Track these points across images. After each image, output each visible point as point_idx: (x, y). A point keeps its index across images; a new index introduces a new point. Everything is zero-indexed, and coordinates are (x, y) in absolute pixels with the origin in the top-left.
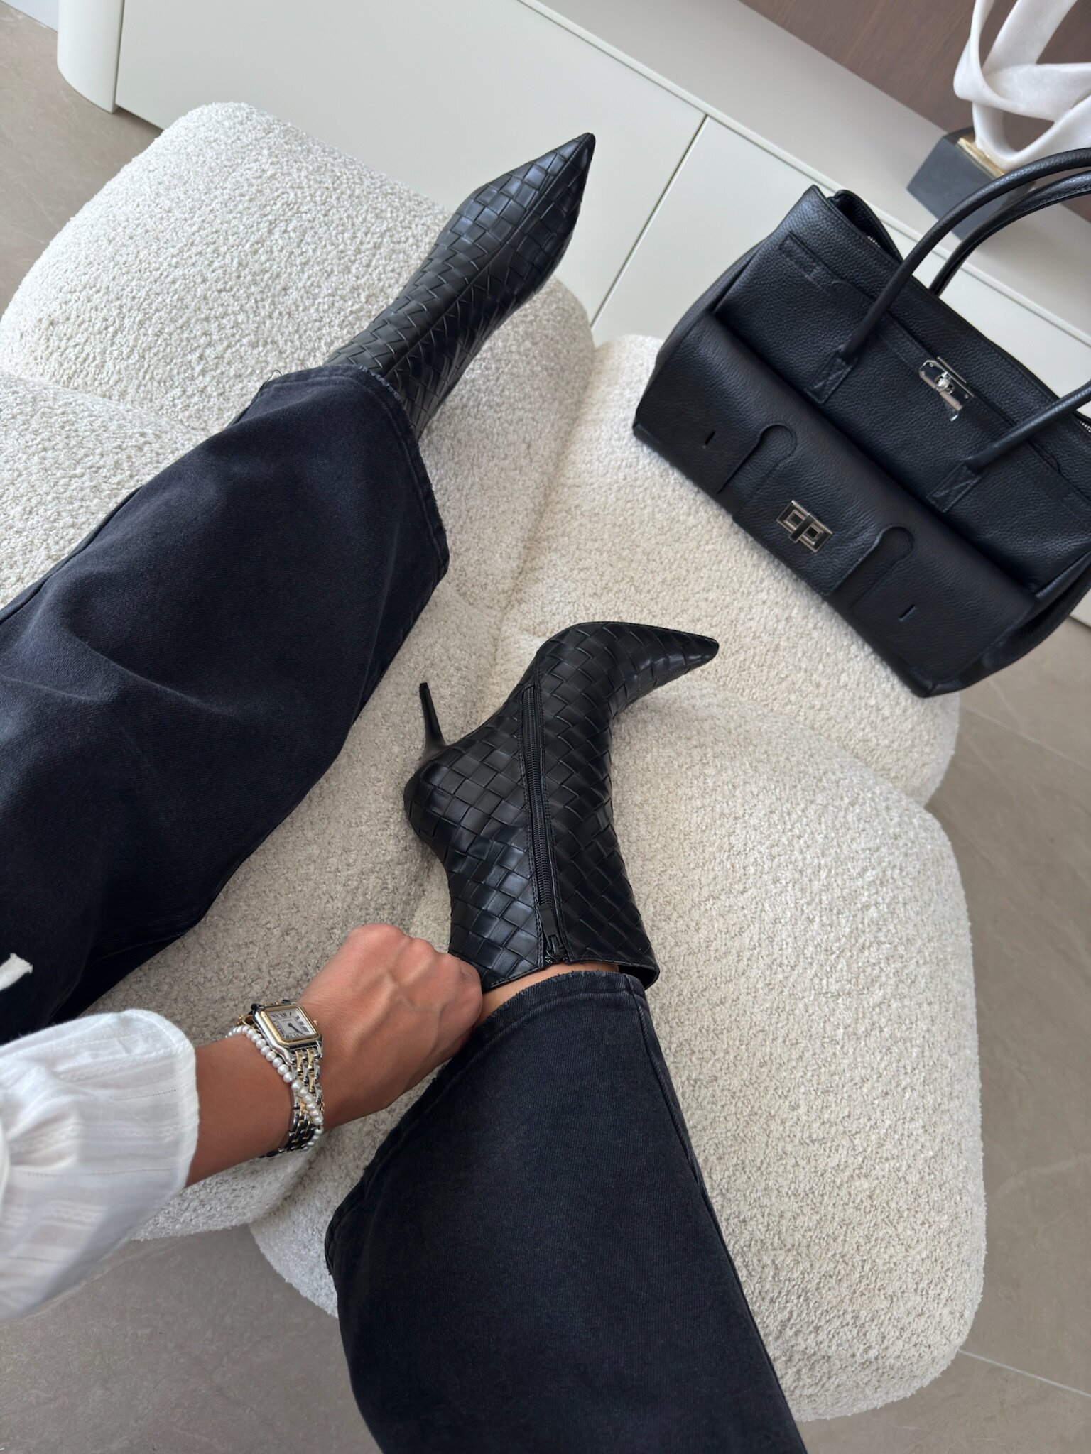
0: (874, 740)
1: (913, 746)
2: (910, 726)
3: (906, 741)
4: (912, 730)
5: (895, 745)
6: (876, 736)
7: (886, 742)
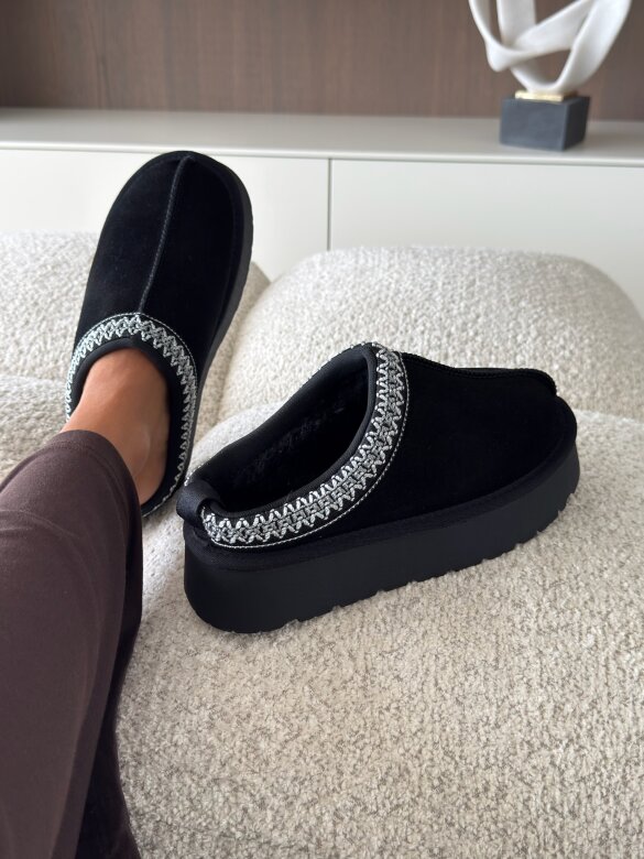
0: (574, 396)
1: (618, 392)
2: (604, 376)
3: (608, 389)
4: (609, 379)
5: (599, 394)
6: (575, 393)
7: (587, 394)
